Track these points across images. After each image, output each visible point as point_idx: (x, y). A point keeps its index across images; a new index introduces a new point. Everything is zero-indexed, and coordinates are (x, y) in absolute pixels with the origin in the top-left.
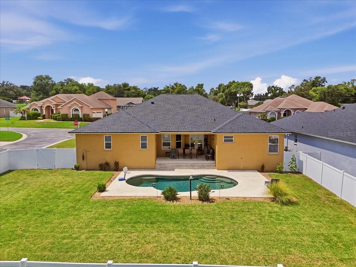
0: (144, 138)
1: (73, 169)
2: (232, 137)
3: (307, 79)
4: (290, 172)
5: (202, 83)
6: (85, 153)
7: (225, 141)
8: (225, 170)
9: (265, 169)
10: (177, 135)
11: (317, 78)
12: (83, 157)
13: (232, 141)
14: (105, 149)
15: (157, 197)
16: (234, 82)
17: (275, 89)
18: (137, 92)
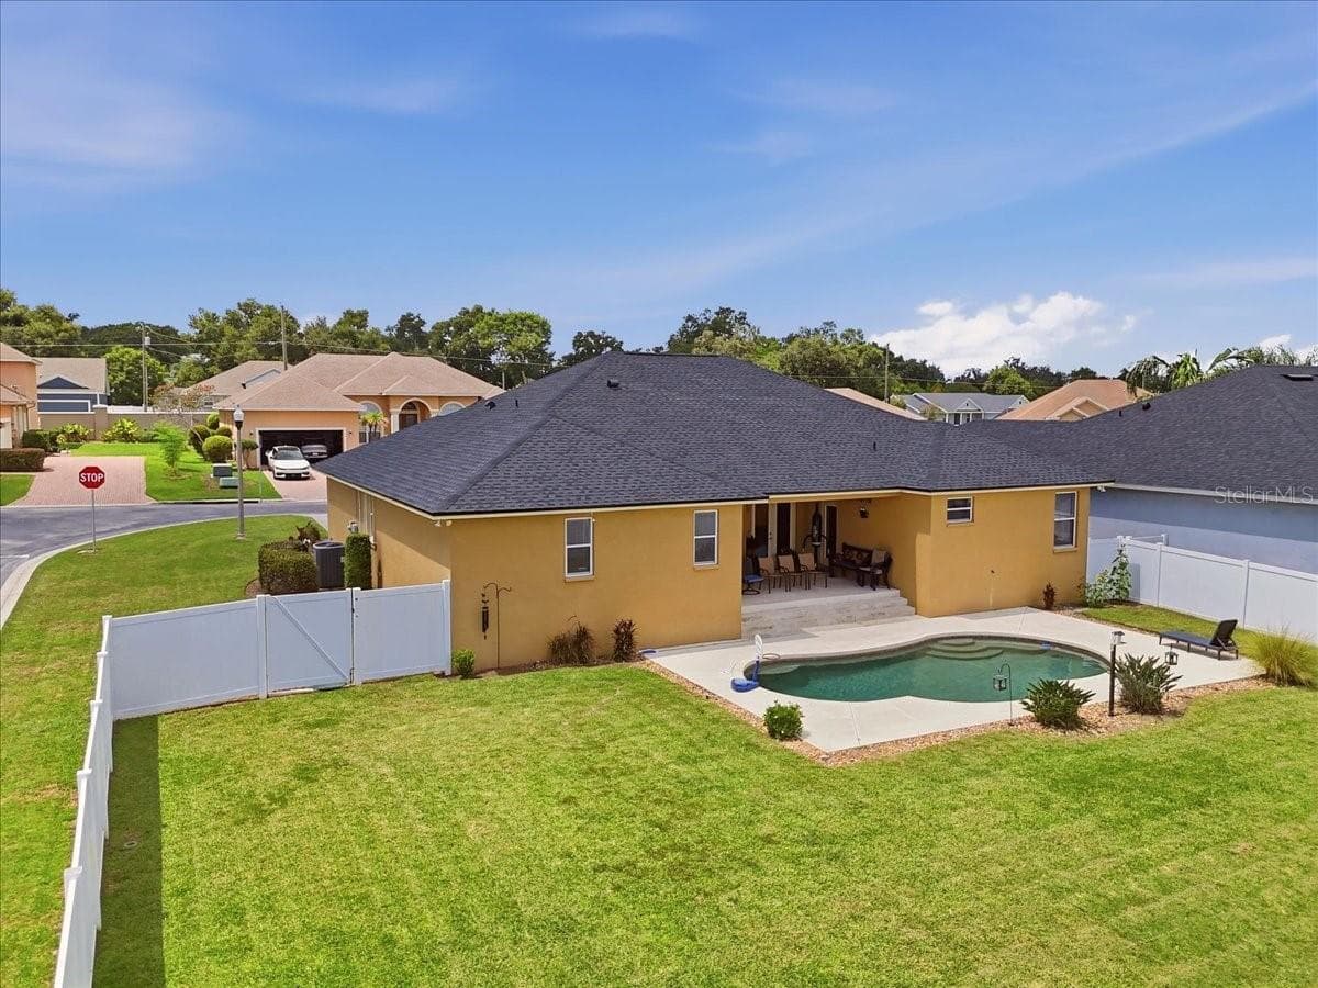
0: (705, 523)
1: (442, 675)
2: (966, 503)
3: (697, 312)
4: (1114, 602)
5: (361, 308)
6: (491, 596)
7: (951, 516)
8: (956, 614)
9: (1058, 598)
10: (778, 504)
11: (725, 312)
12: (485, 616)
13: (965, 515)
14: (567, 575)
15: (1011, 725)
16: (479, 310)
17: (596, 342)
18: (61, 334)
